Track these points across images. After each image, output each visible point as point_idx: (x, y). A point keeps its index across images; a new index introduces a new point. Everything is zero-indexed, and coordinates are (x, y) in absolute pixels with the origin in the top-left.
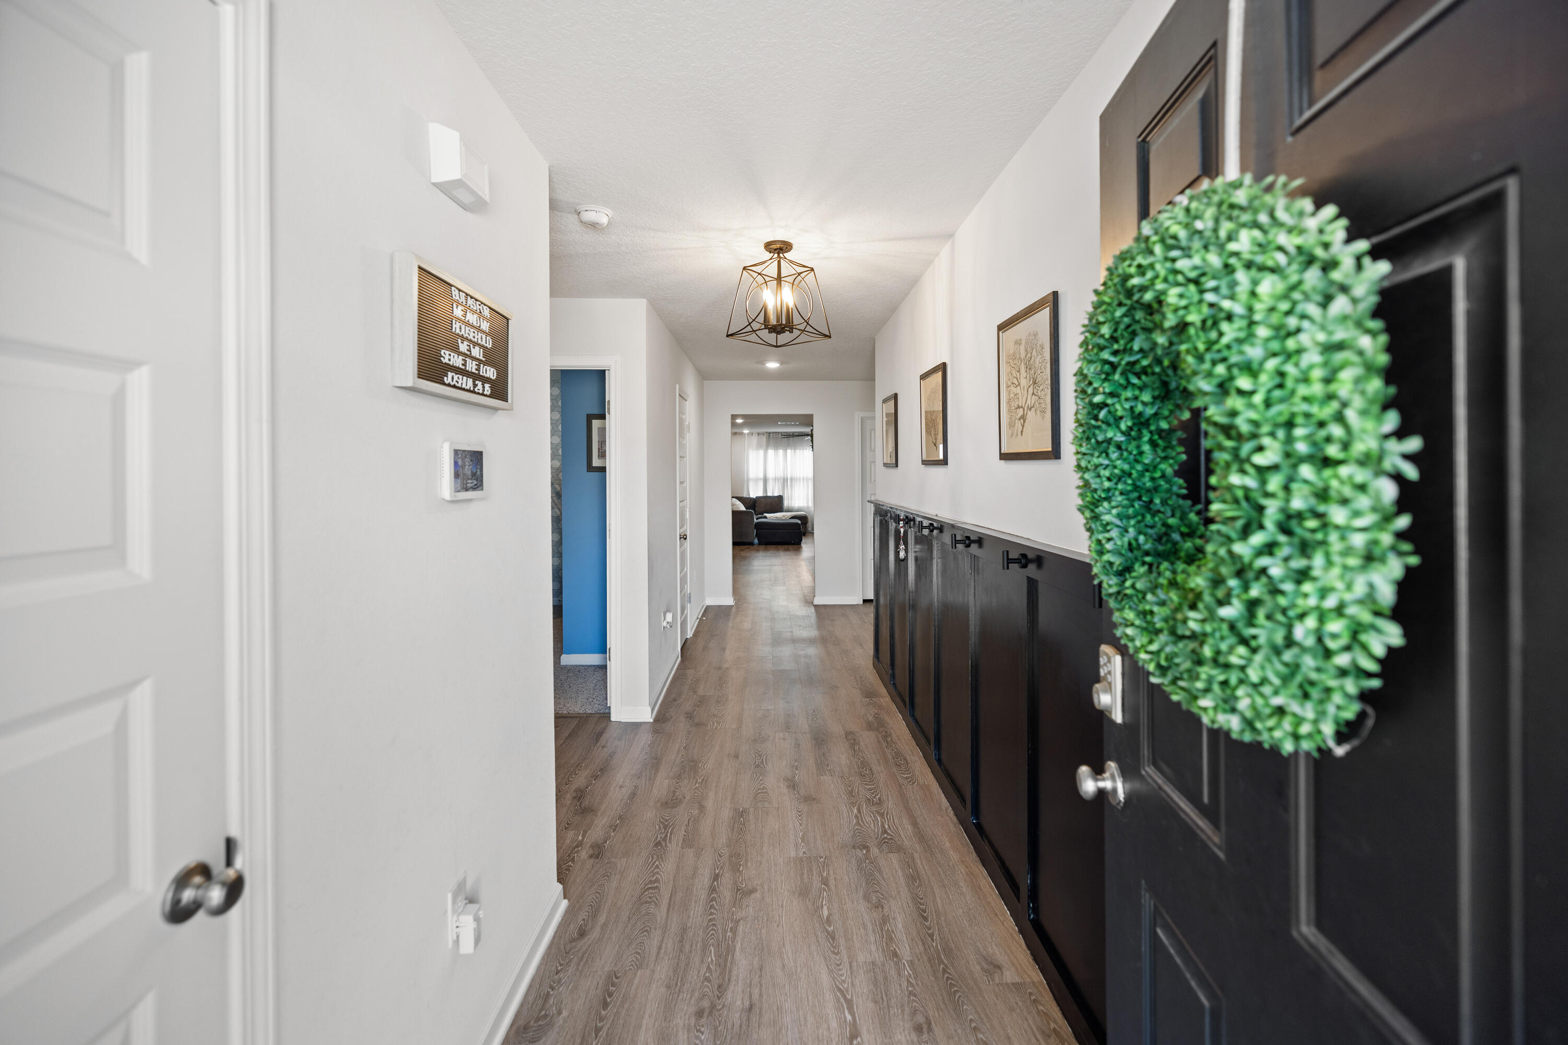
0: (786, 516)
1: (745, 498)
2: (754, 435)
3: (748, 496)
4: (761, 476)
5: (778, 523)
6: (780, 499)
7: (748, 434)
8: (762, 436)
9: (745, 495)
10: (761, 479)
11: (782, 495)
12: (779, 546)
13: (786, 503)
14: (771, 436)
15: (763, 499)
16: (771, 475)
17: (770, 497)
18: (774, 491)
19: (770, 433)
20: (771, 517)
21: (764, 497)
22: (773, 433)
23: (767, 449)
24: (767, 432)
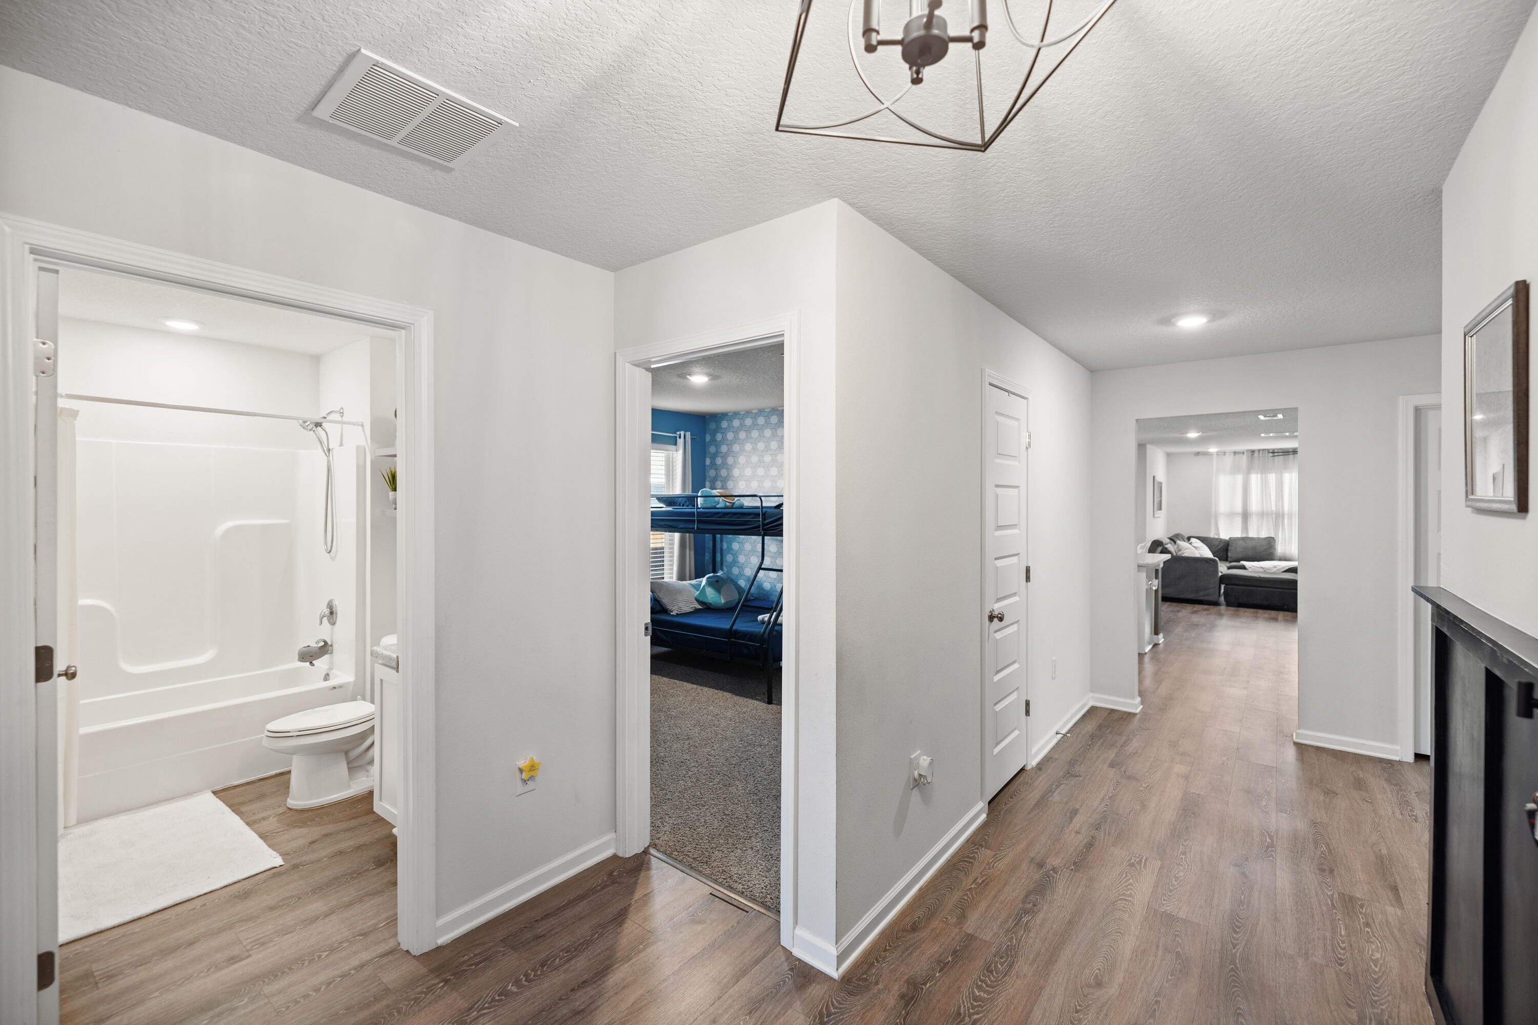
0: (1279, 568)
1: (1211, 539)
2: (1227, 454)
3: (1216, 537)
4: (1239, 508)
5: (1260, 577)
6: (1270, 542)
7: (1218, 454)
8: (1241, 455)
9: (1212, 535)
10: (1239, 514)
11: (1273, 536)
12: (1260, 611)
13: (1280, 549)
14: (1256, 454)
15: (1241, 542)
16: (1255, 506)
17: (1252, 539)
18: (1258, 531)
19: (1253, 451)
20: (1254, 568)
21: (1243, 539)
22: (1259, 451)
23: (1249, 472)
24: (1248, 451)
